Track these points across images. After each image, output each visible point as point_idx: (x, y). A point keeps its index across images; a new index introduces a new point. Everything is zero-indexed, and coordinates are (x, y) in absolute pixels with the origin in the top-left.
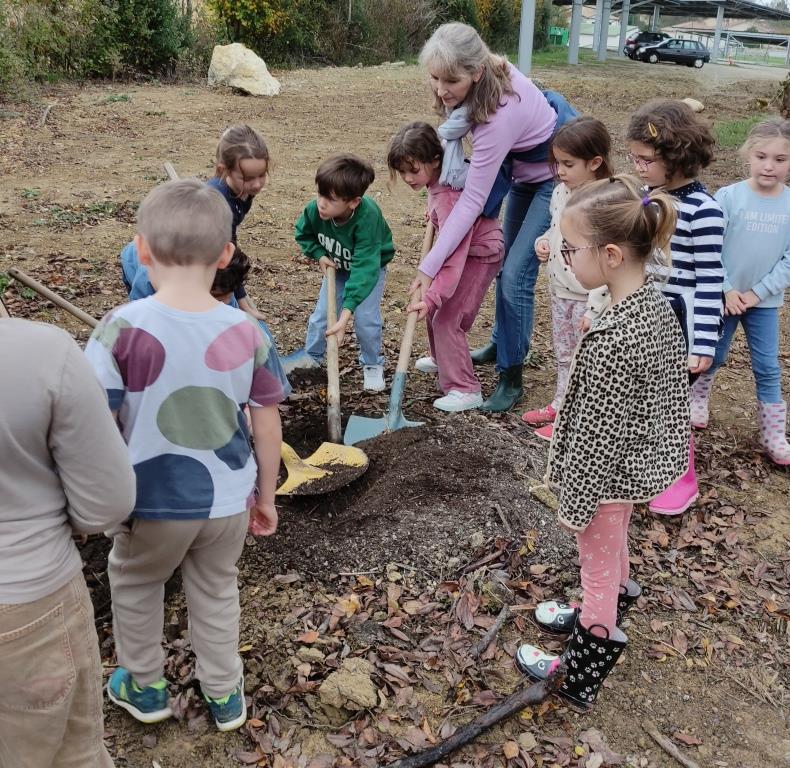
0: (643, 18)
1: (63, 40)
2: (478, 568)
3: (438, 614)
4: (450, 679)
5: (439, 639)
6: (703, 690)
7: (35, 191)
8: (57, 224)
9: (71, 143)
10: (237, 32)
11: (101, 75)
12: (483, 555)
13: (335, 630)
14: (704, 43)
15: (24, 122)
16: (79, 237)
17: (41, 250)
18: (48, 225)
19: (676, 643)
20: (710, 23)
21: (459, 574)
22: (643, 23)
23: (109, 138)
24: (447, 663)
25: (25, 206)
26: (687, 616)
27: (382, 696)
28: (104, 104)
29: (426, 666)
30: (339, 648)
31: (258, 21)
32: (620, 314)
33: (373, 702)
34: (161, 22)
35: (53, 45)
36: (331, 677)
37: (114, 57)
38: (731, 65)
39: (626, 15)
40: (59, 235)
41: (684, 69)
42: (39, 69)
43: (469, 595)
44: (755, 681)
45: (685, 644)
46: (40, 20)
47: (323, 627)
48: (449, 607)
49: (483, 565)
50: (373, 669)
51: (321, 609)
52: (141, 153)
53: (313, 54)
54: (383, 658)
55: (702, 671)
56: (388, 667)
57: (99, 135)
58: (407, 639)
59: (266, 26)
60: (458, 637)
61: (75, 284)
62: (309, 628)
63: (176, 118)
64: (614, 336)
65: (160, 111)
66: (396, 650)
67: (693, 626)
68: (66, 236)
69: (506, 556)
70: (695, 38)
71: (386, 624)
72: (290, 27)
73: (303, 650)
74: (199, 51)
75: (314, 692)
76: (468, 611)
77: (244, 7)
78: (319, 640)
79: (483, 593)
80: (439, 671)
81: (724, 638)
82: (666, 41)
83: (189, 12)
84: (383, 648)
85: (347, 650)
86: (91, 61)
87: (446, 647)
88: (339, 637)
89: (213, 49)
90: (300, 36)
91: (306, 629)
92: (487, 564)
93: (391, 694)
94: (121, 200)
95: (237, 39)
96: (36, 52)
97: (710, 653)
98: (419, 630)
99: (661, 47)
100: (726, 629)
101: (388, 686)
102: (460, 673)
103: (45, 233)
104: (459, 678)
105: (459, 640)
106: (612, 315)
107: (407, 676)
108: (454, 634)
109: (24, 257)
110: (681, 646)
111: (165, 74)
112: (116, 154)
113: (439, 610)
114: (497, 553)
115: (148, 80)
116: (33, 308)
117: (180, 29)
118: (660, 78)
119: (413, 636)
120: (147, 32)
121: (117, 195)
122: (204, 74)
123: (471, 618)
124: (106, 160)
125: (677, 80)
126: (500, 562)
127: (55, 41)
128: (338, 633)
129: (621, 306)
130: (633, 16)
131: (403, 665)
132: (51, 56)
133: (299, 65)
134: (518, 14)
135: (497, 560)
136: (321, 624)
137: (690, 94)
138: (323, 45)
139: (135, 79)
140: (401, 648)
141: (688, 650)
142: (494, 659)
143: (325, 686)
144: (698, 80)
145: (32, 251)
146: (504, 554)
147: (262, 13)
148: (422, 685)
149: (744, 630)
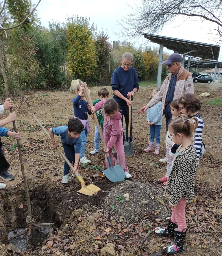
0: (193, 69)
1: (29, 78)
2: (143, 220)
3: (132, 232)
4: (135, 249)
5: (132, 239)
6: (204, 254)
7: (24, 121)
8: (30, 130)
9: (33, 108)
10: (78, 76)
11: (40, 88)
12: (144, 217)
13: (105, 236)
14: (211, 76)
15: (19, 102)
16: (36, 134)
17: (25, 138)
18: (27, 131)
19: (196, 241)
20: (213, 70)
21: (138, 222)
22: (194, 71)
23: (43, 106)
24: (134, 245)
25: (21, 125)
26: (200, 234)
27: (117, 253)
28: (41, 97)
29: (129, 246)
30: (106, 241)
31: (84, 73)
32: (187, 150)
33: (115, 254)
34: (57, 73)
35: (27, 80)
36: (103, 248)
37: (44, 83)
38: (219, 82)
39: (188, 69)
40: (30, 133)
41: (205, 84)
42: (23, 87)
43: (140, 227)
44: (218, 252)
45: (199, 241)
46: (23, 72)
47: (102, 235)
48: (135, 230)
49: (144, 219)
50: (115, 246)
51: (101, 231)
52: (52, 110)
53: (99, 82)
54: (117, 243)
55: (204, 249)
56: (119, 246)
57: (40, 105)
58: (124, 238)
59: (86, 75)
60: (137, 238)
61: (35, 147)
62: (98, 236)
63: (62, 101)
64: (185, 156)
65: (57, 99)
66: (121, 241)
67: (201, 237)
68: (32, 133)
69: (150, 217)
70: (209, 75)
71: (118, 235)
72: (93, 75)
73: (96, 241)
74: (68, 82)
75: (99, 252)
76: (140, 231)
77: (80, 69)
78: (101, 239)
79: (144, 227)
80: (132, 247)
81: (210, 240)
82: (200, 76)
83: (65, 70)
84: (117, 241)
85: (108, 241)
86: (37, 84)
87: (134, 241)
88: (106, 238)
89: (71, 81)
90: (96, 77)
91: (97, 236)
92: (145, 219)
93: (119, 253)
94: (47, 124)
95: (78, 78)
96: (22, 82)
97: (206, 244)
98: (127, 236)
99: (198, 78)
100: (210, 238)
101: (119, 250)
102: (138, 247)
103: (26, 133)
104: (138, 249)
105: (138, 239)
106: (185, 151)
107: (124, 248)
108: (136, 238)
109: (21, 139)
110: (198, 242)
111: (58, 88)
112: (45, 111)
113: (132, 231)
114: (148, 216)
115: (53, 90)
116: (24, 153)
117: (62, 75)
118: (198, 87)
119: (125, 238)
120: (53, 76)
121: (46, 122)
122: (69, 88)
123: (141, 233)
124: (42, 113)
125: (203, 87)
126: (149, 219)
127: (27, 78)
128: (106, 237)
129: (187, 148)
130: (191, 69)
131: (123, 245)
132: (26, 83)
133: (96, 86)
134: (157, 70)
135: (148, 218)
136: (101, 234)
137: (206, 91)
138: (102, 80)
139: (50, 90)
140: (122, 241)
141: (200, 243)
142: (147, 244)
143: (102, 250)
144: (209, 87)
145: (23, 138)
146: (150, 216)
147: (85, 71)
148: (128, 250)
149: (216, 238)
